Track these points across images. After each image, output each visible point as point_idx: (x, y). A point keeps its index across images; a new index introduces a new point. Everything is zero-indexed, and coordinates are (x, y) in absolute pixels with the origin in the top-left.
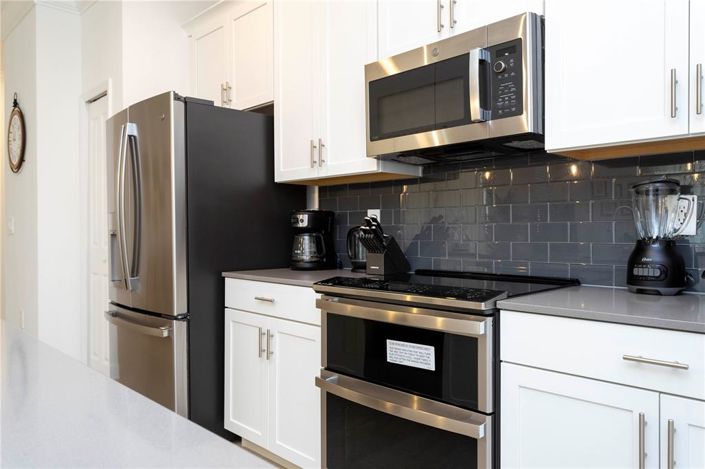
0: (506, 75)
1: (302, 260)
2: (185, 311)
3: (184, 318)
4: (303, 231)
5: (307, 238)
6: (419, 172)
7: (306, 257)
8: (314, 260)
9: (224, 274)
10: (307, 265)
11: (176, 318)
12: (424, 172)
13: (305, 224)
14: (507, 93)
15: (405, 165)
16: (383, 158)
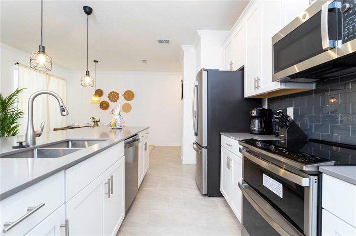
0: (351, 12)
1: (255, 130)
2: (207, 145)
3: (206, 148)
4: (255, 117)
5: (257, 121)
6: (313, 87)
7: (256, 129)
8: (260, 130)
9: (221, 133)
10: (256, 132)
11: (203, 147)
12: (316, 86)
13: (254, 115)
14: (352, 24)
15: (295, 84)
16: (283, 81)
